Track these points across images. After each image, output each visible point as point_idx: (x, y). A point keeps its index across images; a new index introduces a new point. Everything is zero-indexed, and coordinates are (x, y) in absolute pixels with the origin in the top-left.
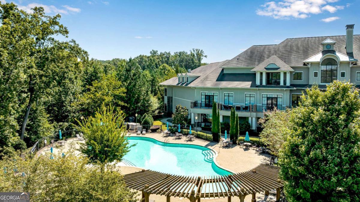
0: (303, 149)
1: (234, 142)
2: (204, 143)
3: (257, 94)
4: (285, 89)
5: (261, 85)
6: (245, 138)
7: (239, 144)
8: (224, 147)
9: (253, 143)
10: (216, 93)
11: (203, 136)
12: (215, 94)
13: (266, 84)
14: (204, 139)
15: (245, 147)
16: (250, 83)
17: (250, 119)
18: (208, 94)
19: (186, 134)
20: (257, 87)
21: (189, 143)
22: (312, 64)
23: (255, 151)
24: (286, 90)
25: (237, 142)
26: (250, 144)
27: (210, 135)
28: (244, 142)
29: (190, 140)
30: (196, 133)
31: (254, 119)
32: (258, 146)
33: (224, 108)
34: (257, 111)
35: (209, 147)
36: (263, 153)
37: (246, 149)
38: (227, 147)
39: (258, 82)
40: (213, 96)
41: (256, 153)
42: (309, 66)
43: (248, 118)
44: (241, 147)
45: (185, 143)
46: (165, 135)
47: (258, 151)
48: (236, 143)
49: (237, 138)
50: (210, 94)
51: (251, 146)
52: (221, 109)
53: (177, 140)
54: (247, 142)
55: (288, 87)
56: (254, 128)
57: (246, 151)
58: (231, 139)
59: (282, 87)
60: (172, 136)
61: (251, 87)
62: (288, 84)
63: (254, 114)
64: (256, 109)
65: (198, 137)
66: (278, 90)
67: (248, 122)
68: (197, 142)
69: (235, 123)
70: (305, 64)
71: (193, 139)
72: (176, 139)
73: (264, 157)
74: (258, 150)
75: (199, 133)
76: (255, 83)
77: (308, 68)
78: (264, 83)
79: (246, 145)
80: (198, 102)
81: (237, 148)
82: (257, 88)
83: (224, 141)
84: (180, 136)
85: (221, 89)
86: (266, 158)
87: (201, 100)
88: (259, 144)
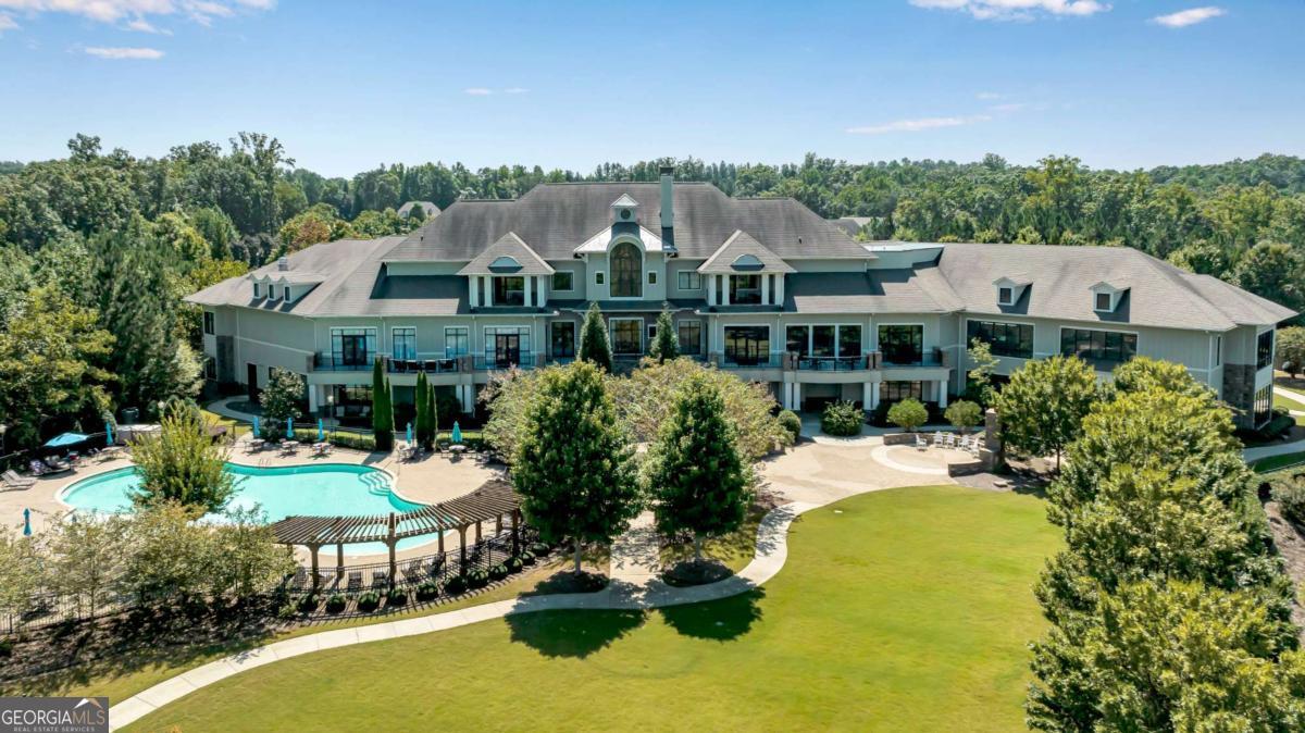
0: (538, 451)
1: (426, 447)
2: (359, 458)
3: (472, 330)
4: (534, 315)
5: (481, 309)
6: (451, 436)
7: (438, 450)
8: (406, 461)
9: (470, 444)
10: (372, 329)
11: (350, 440)
12: (368, 333)
13: (493, 303)
14: (356, 448)
15: (452, 455)
16: (455, 302)
17: (459, 390)
18: (351, 333)
19: (309, 441)
20: (474, 311)
21: (320, 460)
22: (591, 255)
23: (474, 462)
24: (537, 317)
25: (434, 446)
26: (462, 447)
27: (370, 438)
28: (451, 444)
29: (321, 455)
30: (333, 434)
31: (468, 389)
32: (480, 450)
33: (396, 367)
34: (473, 369)
35: (373, 465)
36: (492, 462)
37: (456, 460)
38: (414, 457)
39: (474, 301)
40: (364, 337)
41: (476, 465)
42: (586, 260)
43: (454, 387)
44: (444, 455)
45: (311, 461)
46: (251, 449)
47: (480, 460)
48: (432, 449)
49: (433, 438)
50: (357, 333)
51: (464, 451)
52: (389, 371)
53: (287, 457)
54: (457, 444)
55: (541, 311)
56: (469, 408)
57: (456, 464)
58: (419, 442)
59: (528, 310)
60: (269, 450)
61: (459, 311)
62: (541, 303)
63: (468, 377)
64: (475, 365)
65: (340, 444)
66: (521, 318)
67: (454, 397)
68: (339, 456)
69: (428, 404)
70: (576, 256)
71: (327, 452)
72: (284, 455)
73: (493, 471)
74: (480, 457)
75: (339, 434)
76: (468, 301)
77: (583, 264)
78: (488, 303)
79: (454, 451)
80: (324, 354)
81: (436, 460)
82: (473, 316)
83: (404, 447)
84: (291, 447)
85: (385, 319)
86: (498, 472)
87: (332, 348)
88: (481, 446)
